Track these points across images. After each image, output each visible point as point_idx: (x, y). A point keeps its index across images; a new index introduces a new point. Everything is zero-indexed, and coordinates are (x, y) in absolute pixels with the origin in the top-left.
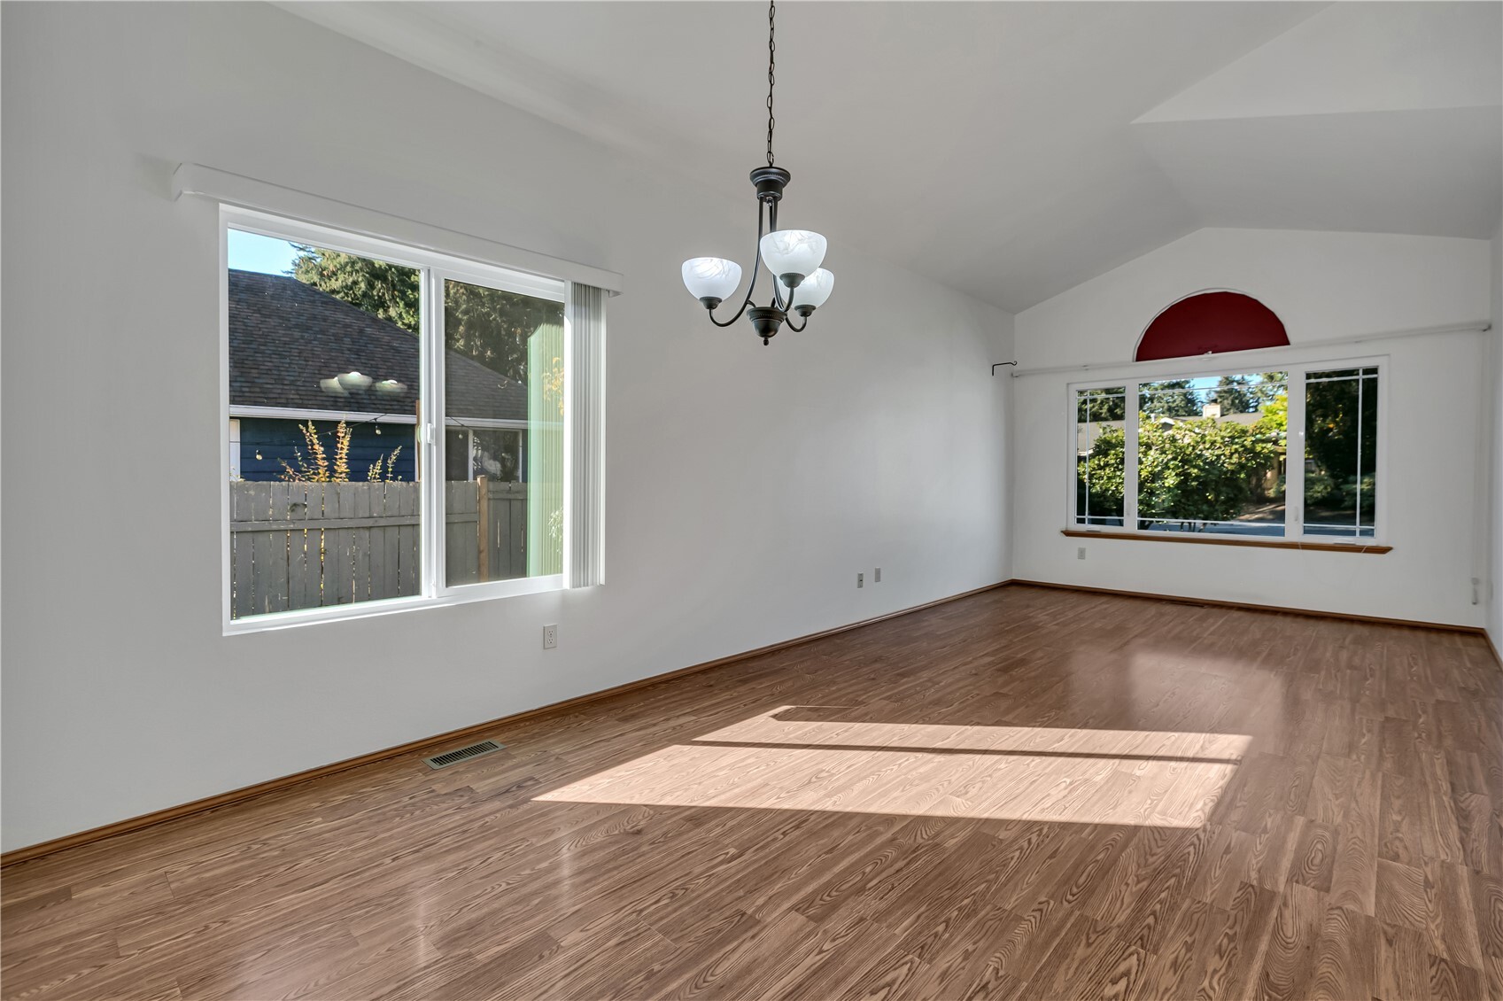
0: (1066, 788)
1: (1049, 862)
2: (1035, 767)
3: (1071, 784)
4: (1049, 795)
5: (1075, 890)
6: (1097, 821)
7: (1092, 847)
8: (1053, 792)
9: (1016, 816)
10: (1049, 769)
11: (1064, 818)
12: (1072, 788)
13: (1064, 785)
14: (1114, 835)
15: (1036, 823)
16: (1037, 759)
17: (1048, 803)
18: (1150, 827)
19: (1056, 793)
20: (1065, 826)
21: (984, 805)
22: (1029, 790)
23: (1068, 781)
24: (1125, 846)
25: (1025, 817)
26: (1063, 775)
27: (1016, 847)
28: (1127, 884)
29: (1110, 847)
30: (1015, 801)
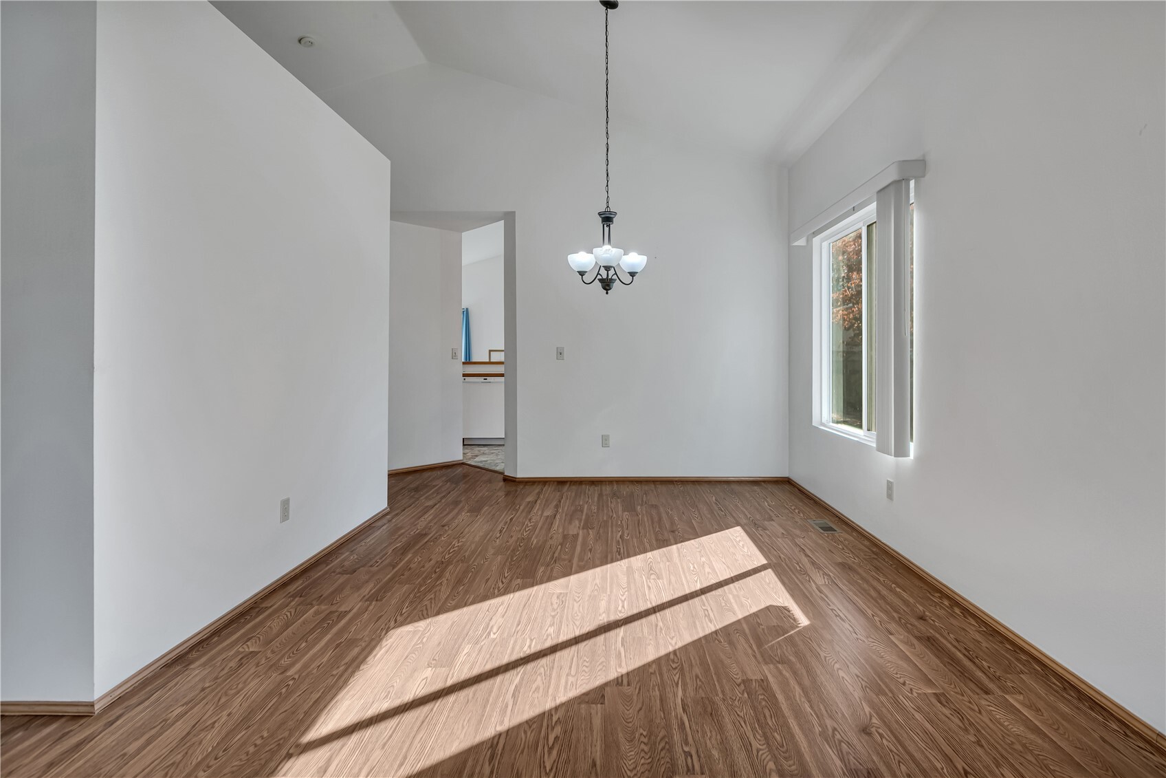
0: (492, 627)
1: (489, 576)
2: (524, 641)
3: (489, 633)
4: (503, 616)
5: (473, 570)
6: (465, 609)
7: (467, 592)
8: (501, 620)
9: (518, 594)
10: (512, 642)
11: (486, 604)
12: (487, 630)
13: (495, 630)
14: (453, 603)
15: (504, 594)
16: (527, 650)
17: (501, 610)
18: (425, 619)
19: (497, 621)
20: (485, 598)
21: (541, 594)
22: (518, 616)
23: (492, 636)
24: (447, 599)
25: (512, 595)
26: (498, 640)
27: (508, 578)
28: (447, 580)
29: (456, 595)
30: (523, 603)
